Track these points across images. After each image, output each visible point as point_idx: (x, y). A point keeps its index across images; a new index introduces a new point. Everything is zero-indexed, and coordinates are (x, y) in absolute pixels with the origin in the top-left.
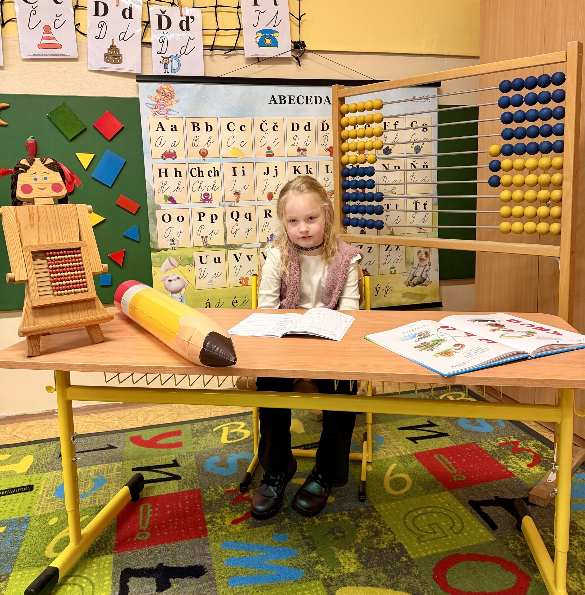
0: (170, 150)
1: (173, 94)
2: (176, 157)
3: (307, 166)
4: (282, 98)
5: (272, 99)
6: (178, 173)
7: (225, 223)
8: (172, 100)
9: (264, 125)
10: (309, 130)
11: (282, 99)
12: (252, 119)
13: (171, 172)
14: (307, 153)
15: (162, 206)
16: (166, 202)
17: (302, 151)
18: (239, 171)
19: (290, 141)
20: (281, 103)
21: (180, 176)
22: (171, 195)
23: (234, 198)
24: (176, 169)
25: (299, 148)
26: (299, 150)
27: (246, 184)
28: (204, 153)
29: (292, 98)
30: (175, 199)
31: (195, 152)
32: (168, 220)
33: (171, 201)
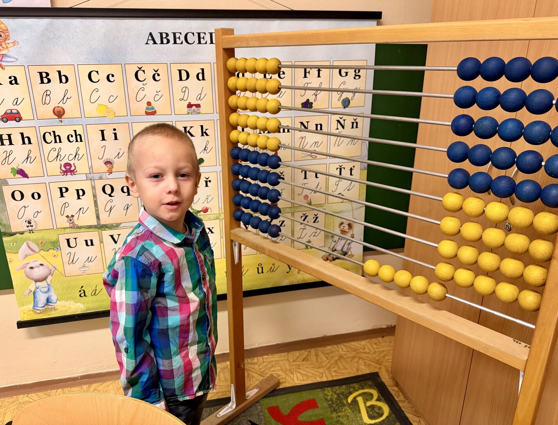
0: (11, 110)
1: (7, 34)
2: (20, 119)
3: (202, 127)
4: (164, 35)
5: (150, 38)
6: (25, 140)
7: (95, 199)
8: (7, 42)
9: (140, 73)
10: (203, 79)
11: (164, 38)
12: (124, 66)
13: (17, 139)
14: (202, 109)
15: (10, 182)
16: (15, 176)
17: (194, 107)
18: (109, 134)
19: (178, 95)
20: (162, 43)
21: (30, 143)
22: (20, 167)
23: (105, 168)
24: (22, 134)
25: (190, 103)
26: (190, 106)
27: (120, 151)
28: (60, 111)
29: (178, 35)
30: (26, 172)
31: (48, 111)
32: (20, 198)
33: (22, 175)
